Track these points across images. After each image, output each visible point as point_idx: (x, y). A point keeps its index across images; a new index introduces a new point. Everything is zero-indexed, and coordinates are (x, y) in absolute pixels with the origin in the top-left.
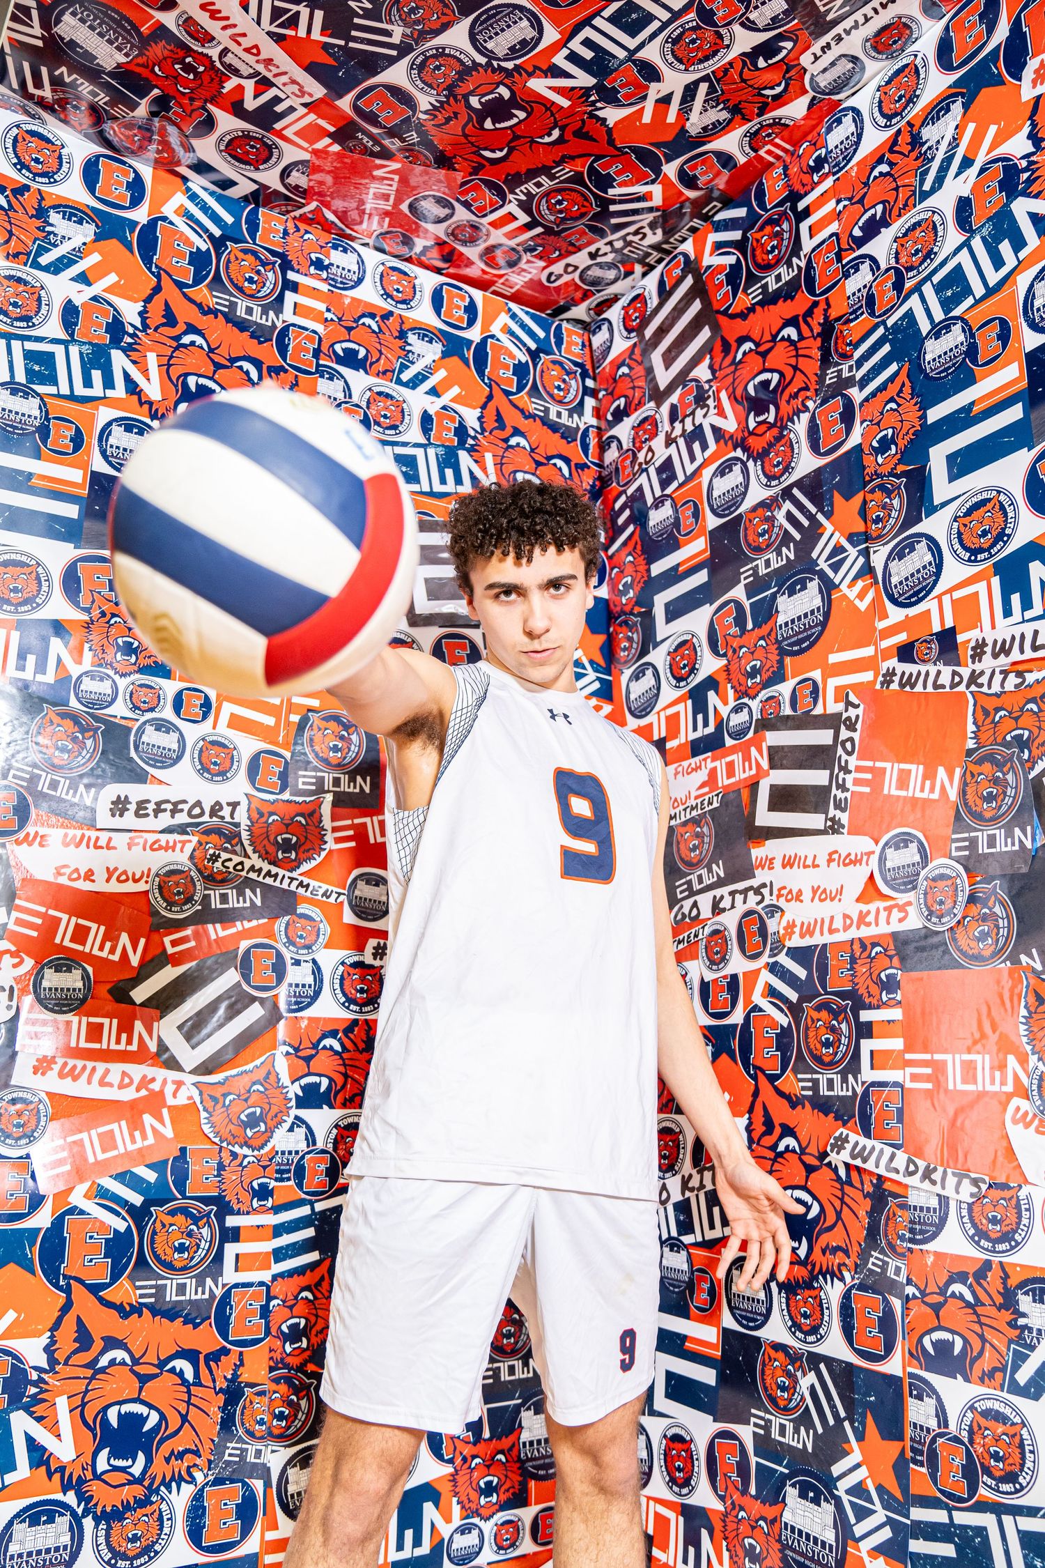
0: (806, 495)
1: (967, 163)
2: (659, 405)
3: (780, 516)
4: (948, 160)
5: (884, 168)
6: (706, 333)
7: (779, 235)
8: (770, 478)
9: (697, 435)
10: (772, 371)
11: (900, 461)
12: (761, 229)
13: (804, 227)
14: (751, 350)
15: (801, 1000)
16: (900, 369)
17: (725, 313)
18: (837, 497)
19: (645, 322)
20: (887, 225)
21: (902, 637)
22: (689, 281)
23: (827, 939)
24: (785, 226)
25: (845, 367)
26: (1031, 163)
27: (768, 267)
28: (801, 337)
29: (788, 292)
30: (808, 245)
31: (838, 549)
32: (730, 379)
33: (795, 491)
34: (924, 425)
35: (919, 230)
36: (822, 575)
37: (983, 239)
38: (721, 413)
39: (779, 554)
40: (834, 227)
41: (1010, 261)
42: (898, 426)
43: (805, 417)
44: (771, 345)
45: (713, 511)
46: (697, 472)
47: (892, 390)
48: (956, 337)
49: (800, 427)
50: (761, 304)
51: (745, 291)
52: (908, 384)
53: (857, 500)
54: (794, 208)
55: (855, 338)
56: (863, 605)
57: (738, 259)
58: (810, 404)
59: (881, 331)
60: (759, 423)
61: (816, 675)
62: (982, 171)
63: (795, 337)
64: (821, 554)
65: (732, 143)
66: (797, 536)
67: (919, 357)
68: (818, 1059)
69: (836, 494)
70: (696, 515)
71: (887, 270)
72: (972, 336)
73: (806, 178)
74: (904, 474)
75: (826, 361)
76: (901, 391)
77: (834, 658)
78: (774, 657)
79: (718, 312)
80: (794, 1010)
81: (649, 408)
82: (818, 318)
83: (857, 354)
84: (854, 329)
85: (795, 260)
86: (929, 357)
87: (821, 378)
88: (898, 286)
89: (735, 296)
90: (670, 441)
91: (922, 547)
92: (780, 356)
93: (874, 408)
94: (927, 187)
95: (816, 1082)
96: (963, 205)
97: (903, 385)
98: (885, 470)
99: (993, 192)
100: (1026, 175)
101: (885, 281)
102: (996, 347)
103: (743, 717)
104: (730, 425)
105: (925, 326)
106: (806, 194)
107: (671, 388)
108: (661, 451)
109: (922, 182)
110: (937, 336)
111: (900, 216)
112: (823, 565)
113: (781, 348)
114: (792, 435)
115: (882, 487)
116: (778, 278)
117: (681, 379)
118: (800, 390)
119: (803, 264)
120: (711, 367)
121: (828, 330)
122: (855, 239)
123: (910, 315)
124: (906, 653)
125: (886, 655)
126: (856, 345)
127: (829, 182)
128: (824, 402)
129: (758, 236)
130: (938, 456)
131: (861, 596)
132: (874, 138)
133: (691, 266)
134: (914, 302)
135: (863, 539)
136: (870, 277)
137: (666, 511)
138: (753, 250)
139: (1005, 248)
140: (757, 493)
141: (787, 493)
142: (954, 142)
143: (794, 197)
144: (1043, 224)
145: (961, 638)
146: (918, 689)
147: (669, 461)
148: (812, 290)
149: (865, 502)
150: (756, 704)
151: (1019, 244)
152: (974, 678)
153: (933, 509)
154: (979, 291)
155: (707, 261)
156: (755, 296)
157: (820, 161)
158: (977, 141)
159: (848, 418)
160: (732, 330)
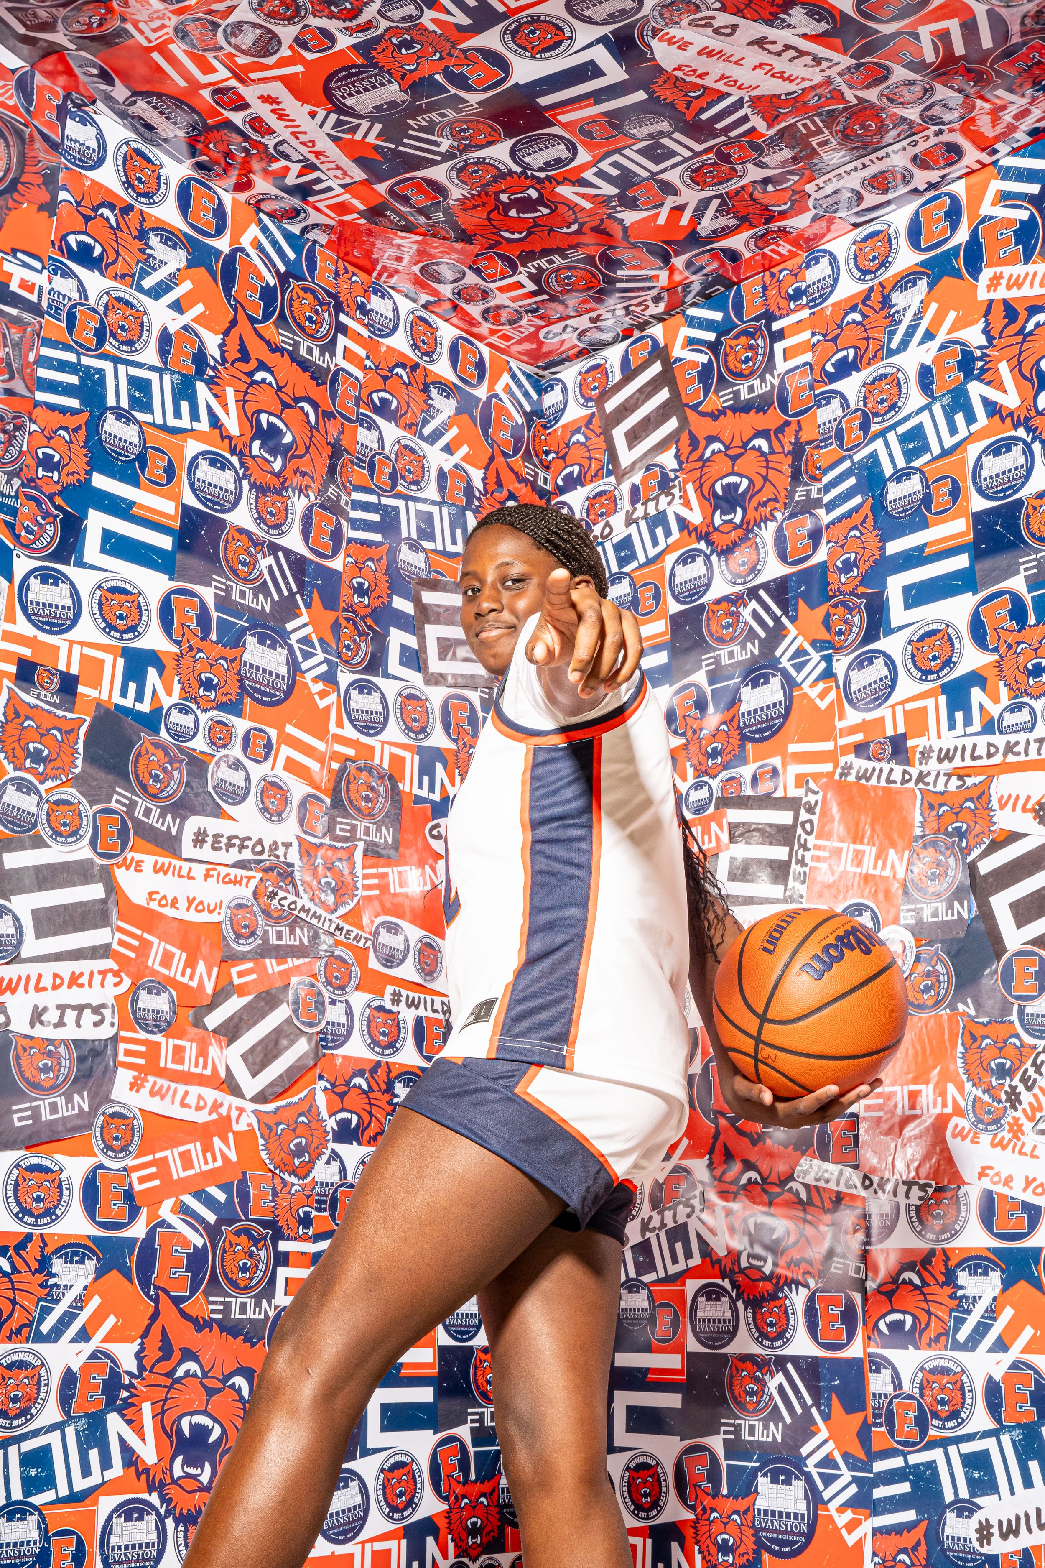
0: (772, 597)
1: (929, 336)
2: (619, 482)
3: (746, 613)
4: (913, 328)
5: (857, 317)
6: (673, 423)
7: (753, 348)
8: (735, 575)
9: (660, 519)
10: (741, 476)
11: (861, 583)
12: (736, 337)
13: (779, 347)
14: (720, 451)
16: (864, 502)
17: (695, 408)
18: (802, 605)
19: (605, 394)
20: (858, 370)
22: (657, 366)
24: (760, 341)
25: (814, 489)
26: (984, 355)
27: (741, 375)
28: (772, 451)
29: (760, 405)
30: (781, 366)
31: (801, 652)
32: (697, 474)
33: (762, 593)
34: (883, 555)
35: (884, 382)
37: (943, 407)
38: (687, 504)
39: (744, 648)
40: (808, 357)
41: (963, 431)
42: (861, 551)
43: (772, 526)
44: (742, 451)
45: (675, 597)
46: (660, 556)
47: (857, 519)
48: (914, 485)
49: (767, 533)
50: (734, 409)
51: (716, 392)
52: (871, 517)
53: (821, 611)
54: (768, 327)
55: (823, 464)
56: (823, 705)
57: (710, 359)
58: (778, 515)
59: (847, 464)
60: (725, 522)
61: (777, 761)
62: (943, 347)
63: (765, 448)
65: (740, 243)
66: (762, 634)
67: (881, 495)
69: (801, 602)
70: (657, 597)
71: (856, 410)
72: (928, 487)
73: (783, 303)
74: (863, 595)
76: (864, 522)
77: (793, 748)
78: (736, 742)
79: (687, 405)
81: (609, 482)
82: (789, 437)
83: (826, 479)
84: (823, 456)
85: (768, 377)
86: (890, 497)
87: (790, 494)
88: (865, 426)
89: (706, 395)
90: (631, 520)
91: (879, 662)
92: (750, 463)
93: (839, 531)
94: (894, 345)
96: (925, 375)
97: (866, 517)
98: (848, 589)
99: (952, 369)
100: (979, 364)
101: (854, 419)
102: (947, 502)
103: (704, 793)
105: (888, 471)
106: (781, 317)
107: (634, 468)
108: (619, 528)
109: (890, 340)
110: (899, 480)
111: (869, 364)
112: (785, 663)
113: (751, 456)
114: (758, 540)
115: (844, 604)
116: (751, 389)
117: (644, 462)
118: (769, 500)
119: (776, 382)
120: (677, 456)
121: (798, 451)
122: (827, 374)
123: (874, 455)
124: (862, 750)
125: (844, 750)
126: (826, 471)
127: (805, 313)
128: (792, 515)
129: (733, 343)
130: (895, 587)
131: (822, 695)
132: (849, 287)
133: (659, 352)
134: (879, 445)
135: (826, 647)
136: (839, 413)
137: (625, 588)
138: (726, 355)
139: (959, 418)
140: (721, 587)
141: (753, 593)
142: (919, 315)
143: (769, 317)
144: (992, 408)
145: (910, 743)
146: (873, 781)
147: (629, 538)
148: (784, 409)
149: (828, 616)
150: (715, 783)
151: (971, 419)
152: (921, 777)
153: (890, 631)
154: (936, 450)
155: (678, 352)
156: (726, 398)
157: (799, 293)
158: (938, 320)
159: (816, 535)
160: (701, 427)
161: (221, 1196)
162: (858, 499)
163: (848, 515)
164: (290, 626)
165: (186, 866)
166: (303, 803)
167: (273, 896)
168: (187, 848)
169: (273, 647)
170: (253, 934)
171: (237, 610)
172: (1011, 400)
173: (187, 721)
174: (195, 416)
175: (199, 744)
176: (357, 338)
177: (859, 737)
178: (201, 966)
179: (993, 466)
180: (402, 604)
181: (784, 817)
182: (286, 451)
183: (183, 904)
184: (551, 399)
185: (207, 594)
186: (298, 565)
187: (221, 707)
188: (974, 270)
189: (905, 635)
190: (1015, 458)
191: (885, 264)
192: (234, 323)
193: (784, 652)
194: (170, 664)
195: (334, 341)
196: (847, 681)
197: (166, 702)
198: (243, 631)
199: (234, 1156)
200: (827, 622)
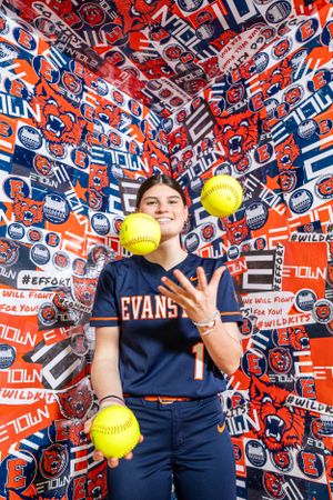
0: (255, 176)
1: (310, 70)
2: (193, 147)
3: (245, 183)
4: (303, 70)
5: (278, 72)
6: (211, 123)
7: (238, 92)
8: (240, 171)
9: (209, 156)
10: (239, 135)
11: (292, 165)
12: (231, 90)
13: (248, 90)
14: (230, 129)
15: (268, 349)
16: (290, 135)
17: (218, 116)
18: (268, 177)
19: (186, 119)
20: (281, 90)
21: (297, 224)
22: (203, 106)
23: (277, 327)
24: (241, 89)
25: (268, 135)
27: (235, 102)
28: (249, 125)
29: (243, 110)
30: (250, 95)
31: (270, 194)
32: (222, 138)
33: (251, 175)
34: (301, 154)
35: (293, 91)
36: (264, 203)
37: (319, 94)
38: (219, 149)
40: (260, 90)
41: (330, 102)
42: (291, 154)
43: (253, 151)
44: (238, 127)
46: (210, 169)
47: (287, 142)
48: (311, 125)
49: (251, 154)
50: (233, 114)
51: (226, 109)
52: (293, 140)
53: (276, 178)
54: (243, 83)
55: (271, 125)
56: (281, 213)
57: (222, 99)
58: (255, 146)
59: (281, 123)
60: (234, 153)
61: (264, 237)
62: (316, 73)
63: (247, 124)
64: (263, 196)
66: (253, 190)
67: (297, 132)
68: (277, 370)
71: (282, 104)
72: (317, 125)
73: (248, 74)
74: (294, 170)
76: (291, 142)
77: (271, 231)
78: (246, 231)
79: (215, 116)
80: (266, 352)
81: (189, 148)
83: (272, 131)
84: (270, 122)
85: (245, 100)
86: (301, 132)
87: (258, 138)
88: (287, 108)
89: (222, 111)
90: (198, 158)
91: (304, 194)
92: (241, 131)
93: (280, 148)
94: (295, 78)
95: (277, 378)
96: (310, 86)
97: (291, 140)
98: (287, 168)
99: (321, 80)
100: (332, 75)
101: (281, 107)
102: (327, 129)
103: (235, 251)
104: (223, 153)
105: (298, 122)
106: (248, 79)
107: (198, 141)
108: (195, 161)
109: (293, 76)
110: (304, 125)
111: (285, 87)
112: (264, 199)
113: (242, 128)
114: (248, 157)
115: (286, 174)
116: (239, 106)
117: (202, 138)
118: (250, 142)
119: (248, 101)
120: (214, 134)
121: (259, 123)
122: (268, 94)
123: (292, 118)
124: (301, 229)
125: (292, 230)
126: (271, 128)
127: (257, 76)
128: (260, 146)
129: (230, 92)
130: (308, 164)
131: (280, 210)
132: (273, 62)
133: (204, 101)
134: (294, 114)
135: (280, 191)
136: (275, 106)
137: (198, 182)
138: (228, 97)
139: (328, 97)
140: (235, 176)
141: (247, 176)
142: (305, 64)
143: (243, 80)
145: (322, 224)
146: (307, 241)
147: (198, 165)
148: (252, 109)
149: (279, 179)
150: (239, 247)
151: (332, 97)
152: (328, 238)
153: (307, 181)
154: (318, 111)
155: (210, 99)
156: (230, 111)
157: (253, 69)
158: (313, 64)
159: (270, 151)
160: (222, 122)
161: (41, 435)
162: (287, 135)
163: (284, 141)
164: (66, 193)
165: (20, 292)
166: (75, 262)
167: (62, 301)
168: (20, 284)
169: (59, 201)
170: (53, 318)
171: (42, 187)
173: (19, 231)
174: (22, 112)
175: (25, 240)
176: (92, 94)
177: (299, 224)
178: (29, 335)
180: (114, 187)
181: (270, 258)
182: (61, 129)
183: (18, 309)
184: (169, 124)
185: (28, 180)
186: (70, 170)
187: (35, 225)
188: (327, 42)
189: (314, 182)
191: (287, 50)
192: (40, 81)
194: (9, 208)
195: (82, 94)
196: (291, 203)
197: (8, 223)
198: (45, 195)
199: (47, 416)
200: (279, 182)
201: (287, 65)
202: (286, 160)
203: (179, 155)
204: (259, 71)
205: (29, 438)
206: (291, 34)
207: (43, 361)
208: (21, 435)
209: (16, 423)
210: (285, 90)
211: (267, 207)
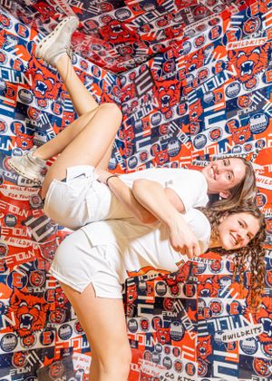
0: (175, 123)
1: (214, 60)
2: (138, 98)
3: (169, 127)
4: (210, 58)
5: (196, 56)
6: (151, 84)
7: (171, 66)
8: (167, 118)
9: (148, 106)
10: (168, 95)
11: (198, 119)
12: (166, 63)
13: (177, 65)
14: (163, 90)
17: (156, 80)
18: (183, 125)
19: (135, 78)
20: (196, 69)
21: (197, 155)
22: (147, 71)
25: (185, 97)
26: (227, 63)
27: (168, 72)
28: (175, 89)
29: (172, 78)
30: (178, 69)
31: (183, 136)
32: (157, 95)
33: (173, 122)
34: (203, 112)
35: (203, 71)
36: (179, 141)
37: (217, 76)
38: (155, 102)
39: (169, 135)
40: (184, 67)
41: (223, 82)
42: (197, 111)
44: (168, 89)
45: (152, 124)
46: (148, 115)
47: (196, 104)
48: (211, 95)
49: (175, 108)
50: (166, 80)
51: (162, 76)
52: (200, 103)
53: (188, 126)
54: (174, 60)
55: (188, 91)
56: (188, 148)
57: (160, 69)
58: (177, 104)
59: (194, 91)
60: (164, 106)
61: (177, 161)
62: (217, 62)
65: (166, 43)
66: (173, 132)
67: (202, 98)
70: (148, 124)
71: (196, 78)
72: (214, 95)
73: (177, 54)
74: (199, 122)
75: (181, 95)
76: (198, 104)
77: (182, 158)
78: (167, 157)
81: (136, 98)
82: (179, 86)
83: (189, 95)
84: (188, 89)
85: (174, 72)
86: (204, 98)
87: (180, 99)
88: (199, 82)
89: (159, 77)
90: (141, 107)
91: (202, 137)
92: (170, 92)
93: (192, 107)
94: (205, 63)
96: (213, 69)
98: (194, 120)
99: (220, 67)
100: (226, 65)
101: (195, 80)
102: (219, 99)
104: (157, 105)
105: (204, 92)
106: (177, 58)
107: (142, 95)
108: (139, 109)
109: (204, 61)
110: (207, 94)
111: (199, 67)
112: (179, 139)
114: (172, 110)
115: (193, 124)
116: (170, 75)
117: (145, 93)
118: (175, 100)
119: (176, 73)
120: (153, 92)
121: (182, 88)
122: (189, 70)
123: (201, 89)
124: (198, 158)
125: (193, 158)
126: (188, 93)
127: (183, 56)
128: (180, 104)
130: (207, 119)
131: (188, 146)
132: (194, 49)
133: (148, 68)
134: (202, 86)
135: (188, 134)
136: (192, 79)
137: (140, 123)
139: (222, 79)
140: (163, 121)
141: (171, 122)
142: (212, 55)
143: (174, 58)
144: (230, 76)
145: (210, 156)
147: (140, 112)
148: (178, 79)
149: (190, 126)
151: (225, 79)
153: (205, 130)
154: (216, 86)
155: (152, 67)
156: (164, 78)
157: (181, 52)
158: (216, 56)
159: (186, 108)
160: (158, 84)
161: (30, 265)
162: (197, 99)
163: (194, 103)
165: (19, 187)
170: (38, 203)
172: (234, 73)
173: (20, 153)
178: (24, 211)
179: (230, 90)
184: (123, 80)
185: (24, 123)
188: (225, 44)
189: (209, 130)
190: (236, 87)
191: (202, 43)
192: (32, 58)
193: (179, 136)
196: (194, 142)
199: (34, 255)
200: (189, 128)
201: (201, 53)
202: (194, 115)
203: (129, 103)
204: (185, 54)
205: (24, 264)
206: (206, 33)
207: (32, 226)
208: (20, 262)
209: (17, 256)
210: (199, 69)
211: (181, 143)
